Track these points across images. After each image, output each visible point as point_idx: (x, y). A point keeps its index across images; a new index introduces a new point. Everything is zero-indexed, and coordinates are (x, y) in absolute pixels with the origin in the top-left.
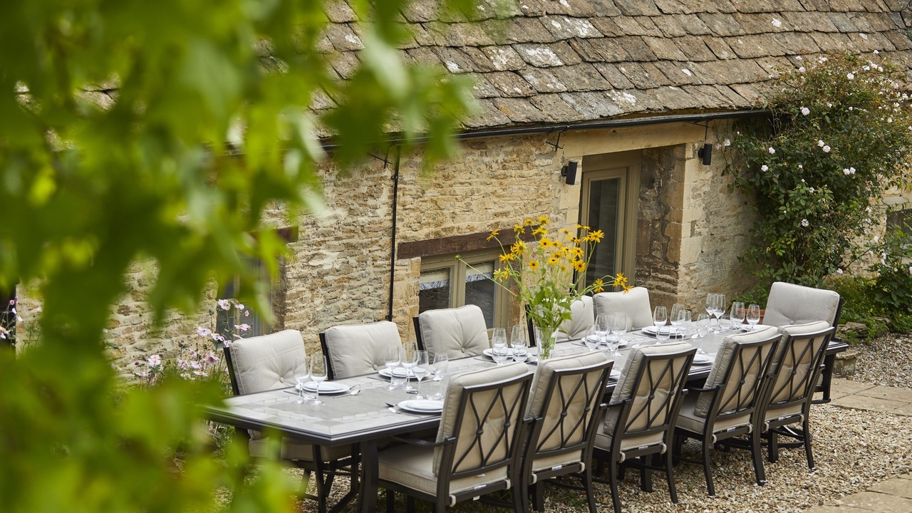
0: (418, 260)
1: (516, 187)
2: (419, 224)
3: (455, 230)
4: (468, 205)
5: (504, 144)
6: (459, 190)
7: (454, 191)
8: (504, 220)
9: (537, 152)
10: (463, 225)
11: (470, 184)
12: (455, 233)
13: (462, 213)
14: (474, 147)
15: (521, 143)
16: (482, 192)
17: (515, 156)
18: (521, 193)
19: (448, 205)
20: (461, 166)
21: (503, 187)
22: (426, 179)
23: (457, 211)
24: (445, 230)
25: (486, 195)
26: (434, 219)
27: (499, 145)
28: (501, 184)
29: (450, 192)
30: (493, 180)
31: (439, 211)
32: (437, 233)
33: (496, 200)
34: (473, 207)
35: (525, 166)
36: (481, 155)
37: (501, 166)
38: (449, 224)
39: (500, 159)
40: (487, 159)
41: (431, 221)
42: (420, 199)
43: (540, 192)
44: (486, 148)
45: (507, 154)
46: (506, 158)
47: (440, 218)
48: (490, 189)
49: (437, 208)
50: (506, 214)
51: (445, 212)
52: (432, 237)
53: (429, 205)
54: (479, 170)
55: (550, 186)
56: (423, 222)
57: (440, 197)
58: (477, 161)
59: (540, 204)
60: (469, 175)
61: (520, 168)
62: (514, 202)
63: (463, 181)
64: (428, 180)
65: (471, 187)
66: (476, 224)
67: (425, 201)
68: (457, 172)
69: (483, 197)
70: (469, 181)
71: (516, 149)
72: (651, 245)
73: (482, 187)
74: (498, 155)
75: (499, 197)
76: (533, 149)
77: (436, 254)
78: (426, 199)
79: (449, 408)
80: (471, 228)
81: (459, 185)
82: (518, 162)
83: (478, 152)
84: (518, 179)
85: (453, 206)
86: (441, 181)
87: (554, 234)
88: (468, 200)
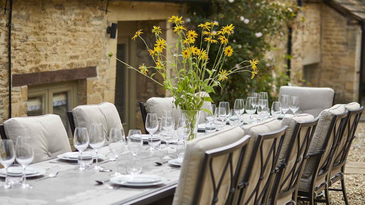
0: (26, 87)
1: (82, 39)
2: (25, 61)
3: (48, 67)
4: (55, 49)
5: (75, 8)
6: (49, 37)
7: (46, 39)
8: (75, 61)
9: (93, 15)
10: (52, 63)
11: (56, 34)
12: (48, 69)
13: (52, 55)
14: (57, 7)
15: (84, 8)
16: (63, 41)
17: (81, 17)
18: (85, 43)
19: (43, 49)
20: (49, 21)
21: (75, 38)
22: (28, 28)
23: (48, 53)
24: (42, 66)
25: (65, 43)
26: (34, 58)
27: (72, 7)
28: (73, 36)
29: (44, 39)
30: (69, 33)
31: (37, 52)
32: (37, 69)
33: (71, 47)
34: (58, 51)
35: (87, 25)
36: (61, 14)
37: (73, 23)
38: (43, 62)
39: (73, 17)
40: (65, 17)
41: (32, 59)
42: (25, 43)
43: (95, 43)
44: (64, 9)
45: (76, 14)
46: (76, 18)
47: (38, 58)
48: (67, 39)
49: (36, 50)
50: (77, 57)
51: (41, 53)
52: (34, 71)
53: (31, 47)
54: (60, 24)
55: (101, 40)
56: (28, 60)
57: (38, 42)
58: (59, 18)
59: (95, 52)
60: (54, 28)
61: (84, 26)
62: (81, 49)
63: (51, 31)
64: (29, 29)
65: (56, 36)
66: (60, 63)
67: (28, 44)
68: (47, 25)
69: (64, 44)
70: (55, 32)
71: (82, 11)
72: (146, 85)
73: (62, 37)
74: (71, 15)
75: (72, 44)
76: (91, 13)
77: (36, 83)
78: (29, 43)
79: (190, 177)
80: (57, 66)
81: (49, 34)
82: (83, 21)
83: (59, 12)
84: (83, 33)
85: (46, 49)
86: (37, 30)
87: (103, 73)
88: (54, 46)
